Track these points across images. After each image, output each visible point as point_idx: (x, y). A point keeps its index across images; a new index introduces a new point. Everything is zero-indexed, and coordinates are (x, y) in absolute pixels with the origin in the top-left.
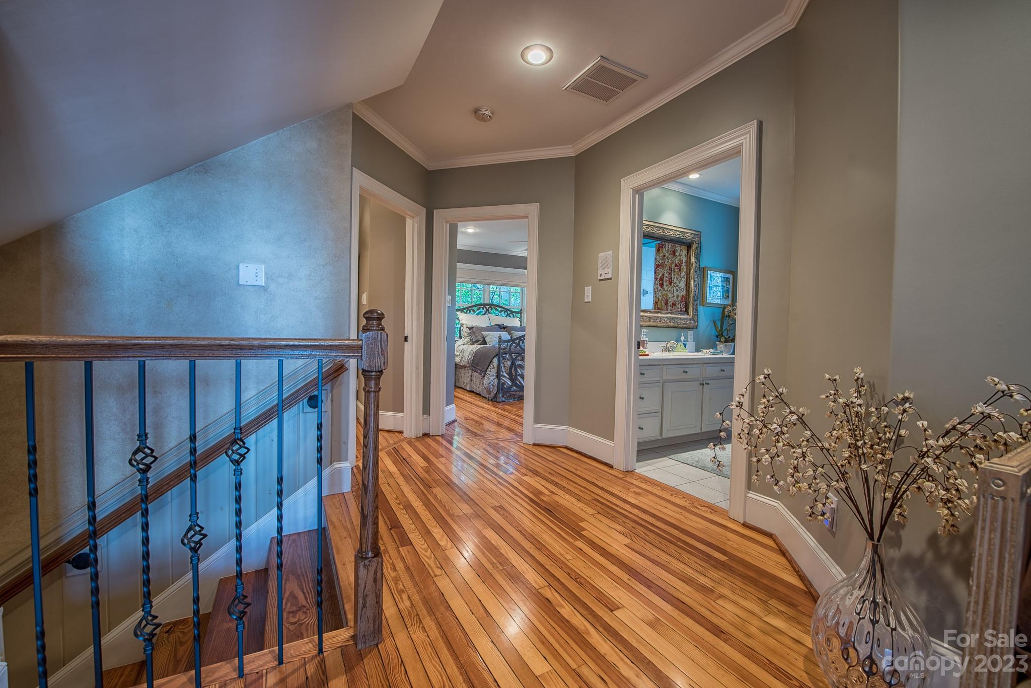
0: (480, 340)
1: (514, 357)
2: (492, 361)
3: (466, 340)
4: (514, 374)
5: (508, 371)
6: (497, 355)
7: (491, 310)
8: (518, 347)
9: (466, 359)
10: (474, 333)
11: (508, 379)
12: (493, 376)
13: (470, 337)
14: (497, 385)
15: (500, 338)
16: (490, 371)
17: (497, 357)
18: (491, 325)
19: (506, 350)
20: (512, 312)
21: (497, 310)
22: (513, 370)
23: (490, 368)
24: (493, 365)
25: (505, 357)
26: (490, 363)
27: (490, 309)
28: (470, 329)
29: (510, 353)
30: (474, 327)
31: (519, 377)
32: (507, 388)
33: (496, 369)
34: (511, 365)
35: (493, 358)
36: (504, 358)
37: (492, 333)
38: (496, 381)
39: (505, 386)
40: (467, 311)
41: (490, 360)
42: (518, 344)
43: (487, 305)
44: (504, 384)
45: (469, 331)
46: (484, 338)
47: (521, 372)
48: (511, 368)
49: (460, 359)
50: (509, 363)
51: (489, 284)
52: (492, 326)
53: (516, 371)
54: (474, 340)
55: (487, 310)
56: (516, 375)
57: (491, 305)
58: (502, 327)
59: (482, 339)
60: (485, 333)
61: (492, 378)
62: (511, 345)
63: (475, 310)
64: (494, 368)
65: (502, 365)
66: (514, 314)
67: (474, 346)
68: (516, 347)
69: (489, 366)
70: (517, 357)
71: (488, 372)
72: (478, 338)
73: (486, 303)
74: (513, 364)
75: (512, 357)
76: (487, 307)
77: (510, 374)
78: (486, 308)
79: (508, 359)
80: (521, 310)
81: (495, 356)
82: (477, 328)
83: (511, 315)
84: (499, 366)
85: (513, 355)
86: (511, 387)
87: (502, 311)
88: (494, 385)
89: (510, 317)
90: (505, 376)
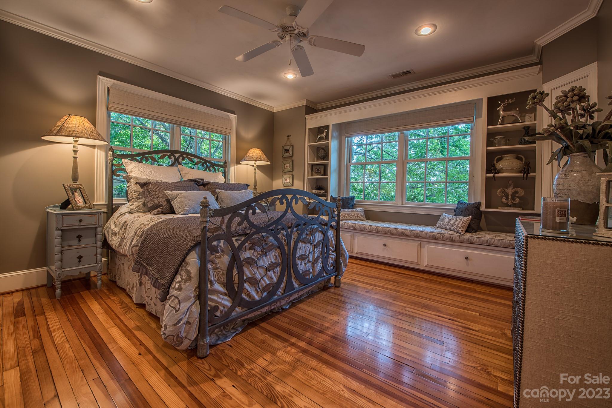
0: (161, 206)
1: (236, 244)
2: (184, 260)
3: (136, 204)
4: (236, 281)
5: (223, 278)
6: (198, 244)
7: (183, 159)
8: (245, 222)
9: (128, 244)
10: (149, 193)
11: (226, 294)
12: (187, 299)
13: (142, 200)
14: (197, 321)
15: (205, 205)
16: (180, 289)
17: (197, 249)
18: (184, 179)
19: (221, 232)
20: (213, 165)
21: (192, 161)
22: (235, 272)
23: (178, 278)
24: (188, 273)
25: (218, 246)
26: (180, 265)
27: (181, 158)
28: (143, 185)
29: (228, 237)
30: (150, 183)
31: (246, 286)
32: (222, 317)
33: (195, 282)
34: (230, 262)
35: (187, 254)
36: (214, 250)
37: (183, 193)
38: (196, 309)
39: (218, 314)
40: (141, 159)
41: (180, 258)
42: (246, 217)
43: (177, 152)
44: (216, 308)
45: (141, 190)
46: (169, 201)
47: (251, 273)
48: (230, 270)
49: (119, 240)
50: (226, 259)
51: (179, 124)
52: (185, 181)
53: (241, 273)
54: (149, 206)
55: (177, 160)
56: (242, 281)
57: (183, 154)
58: (200, 184)
59: (165, 204)
60: (170, 193)
61: (184, 306)
62: (230, 220)
63: (157, 158)
64: (189, 278)
65: (209, 266)
66: (216, 168)
67: (148, 216)
68: (240, 224)
69: (176, 273)
70: (243, 243)
71: (173, 292)
72: (158, 201)
73: (175, 149)
74: (235, 259)
75: (232, 245)
76: (177, 155)
77: (228, 284)
78: (174, 156)
79: (223, 251)
80: (225, 163)
81: (193, 248)
82: (156, 183)
83: (211, 168)
84: (203, 272)
85: (234, 239)
86: (232, 309)
87: (199, 162)
88: (191, 321)
89: (210, 171)
90: (216, 292)
